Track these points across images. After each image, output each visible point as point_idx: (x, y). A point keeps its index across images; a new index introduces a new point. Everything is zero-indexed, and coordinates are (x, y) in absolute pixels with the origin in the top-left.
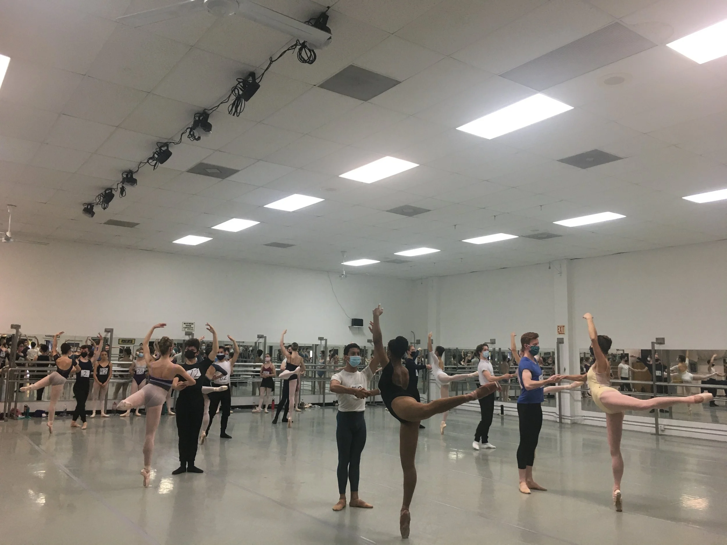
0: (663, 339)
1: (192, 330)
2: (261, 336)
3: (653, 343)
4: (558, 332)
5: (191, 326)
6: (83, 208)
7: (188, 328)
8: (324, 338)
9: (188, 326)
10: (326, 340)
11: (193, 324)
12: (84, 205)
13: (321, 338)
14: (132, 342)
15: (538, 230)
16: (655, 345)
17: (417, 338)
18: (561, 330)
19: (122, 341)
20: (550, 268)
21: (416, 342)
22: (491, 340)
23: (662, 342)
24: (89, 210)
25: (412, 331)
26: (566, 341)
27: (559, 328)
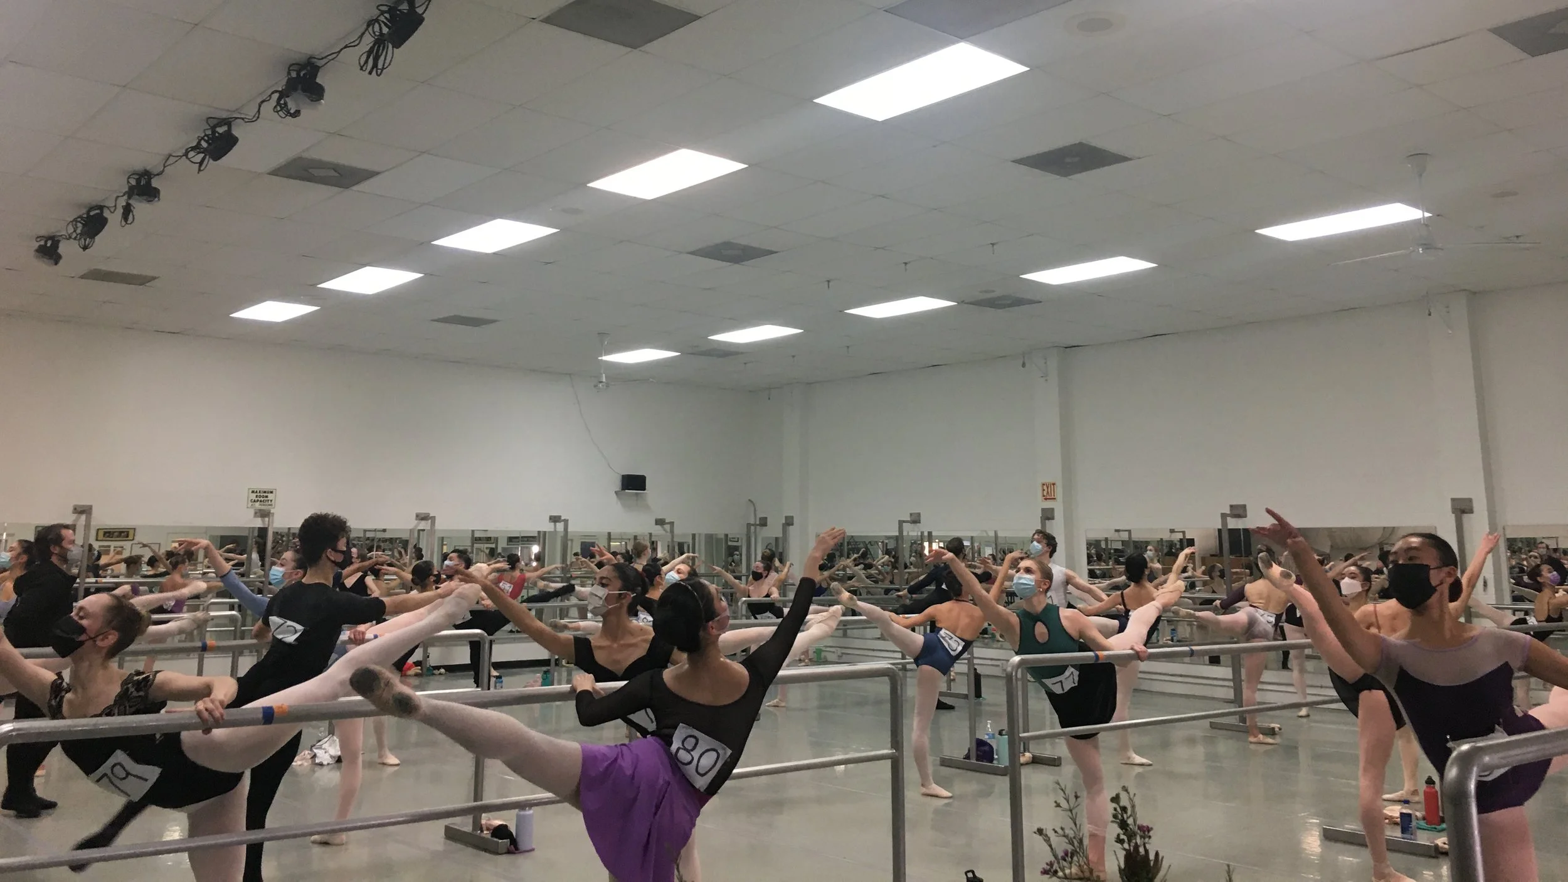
0: (1244, 507)
1: (270, 505)
2: (423, 516)
3: (1224, 516)
4: (1044, 496)
5: (267, 497)
6: (36, 245)
7: (261, 501)
8: (563, 518)
9: (260, 497)
10: (566, 522)
11: (272, 492)
12: (38, 240)
13: (555, 517)
14: (128, 537)
15: (993, 291)
16: (1229, 519)
17: (760, 515)
18: (1048, 491)
19: (105, 533)
20: (1024, 365)
21: (758, 523)
22: (911, 514)
23: (1240, 512)
24: (49, 250)
25: (750, 500)
26: (1059, 514)
27: (1045, 487)
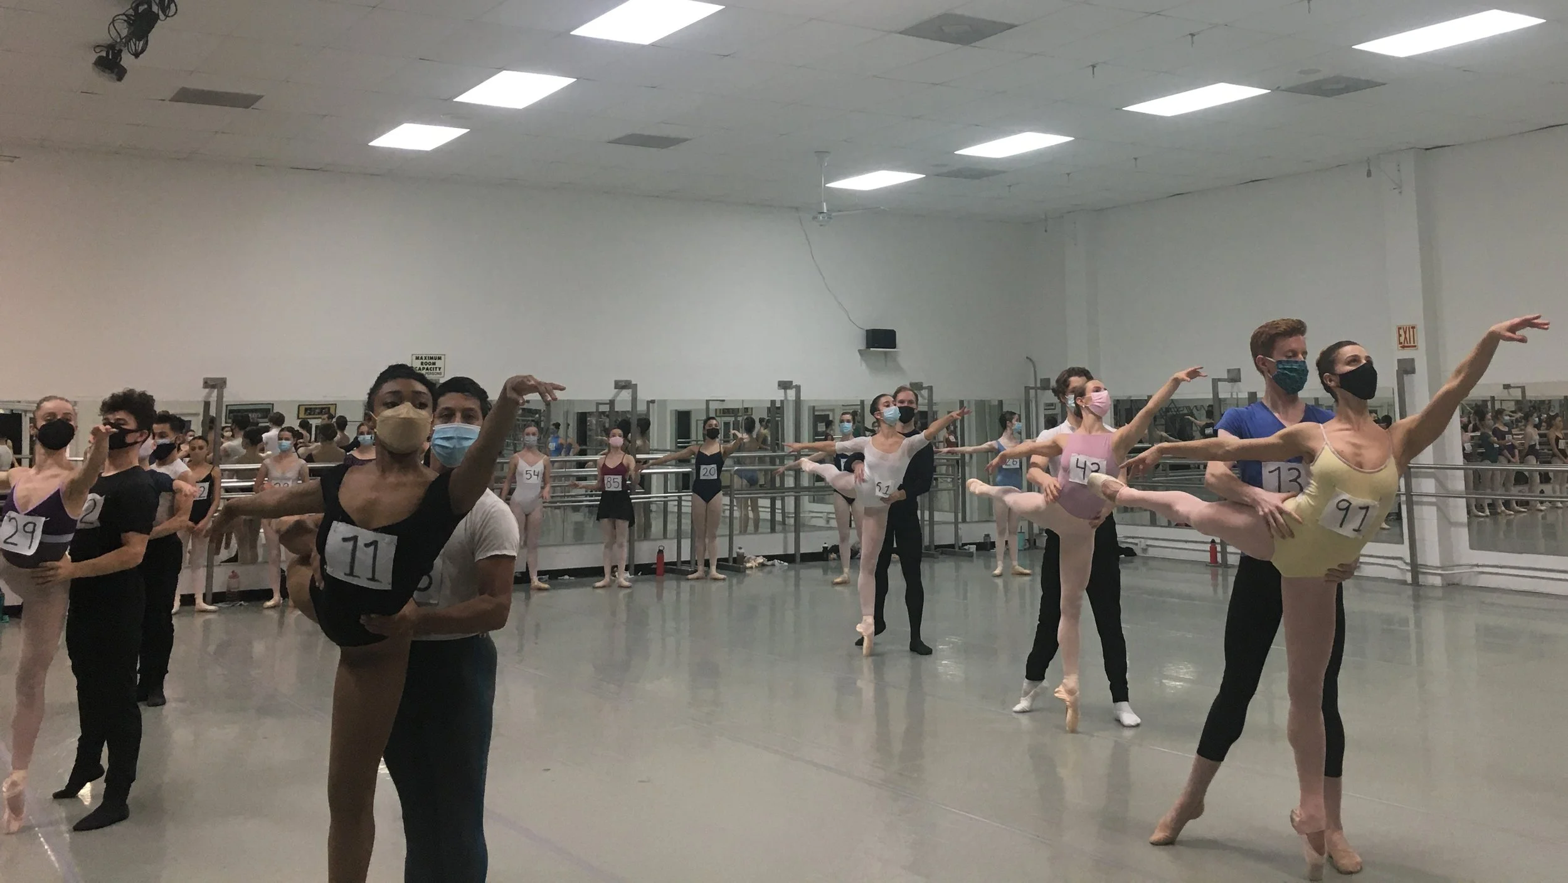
1: (438, 373)
2: (623, 384)
4: (1401, 343)
5: (434, 364)
8: (794, 384)
9: (426, 364)
10: (798, 388)
11: (440, 358)
12: (94, 50)
13: (784, 382)
17: (1042, 375)
18: (1406, 337)
20: (1371, 174)
21: (1038, 385)
22: (1229, 371)
24: (111, 62)
25: (1028, 358)
26: (1421, 366)
27: (1402, 332)
